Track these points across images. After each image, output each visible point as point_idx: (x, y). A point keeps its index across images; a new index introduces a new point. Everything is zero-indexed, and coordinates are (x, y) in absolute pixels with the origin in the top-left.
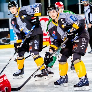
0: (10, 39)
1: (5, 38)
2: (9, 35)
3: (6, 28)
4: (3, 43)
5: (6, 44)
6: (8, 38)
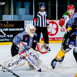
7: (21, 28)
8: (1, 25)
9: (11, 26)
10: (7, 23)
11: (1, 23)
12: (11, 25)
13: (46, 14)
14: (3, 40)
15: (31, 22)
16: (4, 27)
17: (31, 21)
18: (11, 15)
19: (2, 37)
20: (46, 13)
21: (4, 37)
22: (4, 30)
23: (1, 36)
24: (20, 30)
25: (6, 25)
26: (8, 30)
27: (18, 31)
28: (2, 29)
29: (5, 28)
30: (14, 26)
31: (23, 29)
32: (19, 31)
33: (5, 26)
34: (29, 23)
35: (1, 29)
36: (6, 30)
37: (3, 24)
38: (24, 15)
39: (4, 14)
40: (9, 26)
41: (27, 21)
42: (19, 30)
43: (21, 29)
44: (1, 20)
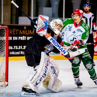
8: (16, 31)
9: (31, 33)
10: (25, 28)
11: (16, 29)
12: (30, 31)
13: (93, 16)
14: (18, 53)
16: (20, 34)
19: (16, 49)
20: (92, 14)
21: (19, 48)
22: (19, 39)
23: (16, 47)
25: (23, 31)
26: (25, 39)
28: (17, 37)
29: (22, 36)
30: (34, 34)
33: (22, 34)
35: (15, 37)
36: (23, 38)
37: (19, 30)
40: (27, 33)
44: (16, 23)
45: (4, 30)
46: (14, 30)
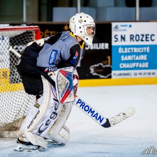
0: (111, 66)
1: (101, 64)
2: (109, 57)
3: (105, 42)
4: (95, 74)
5: (103, 77)
6: (107, 64)
7: (101, 42)
8: (49, 34)
11: (50, 30)
15: (130, 26)
17: (128, 24)
18: (76, 6)
24: (100, 48)
27: (94, 50)
31: (107, 46)
32: (96, 50)
34: (125, 30)
38: (110, 7)
39: (57, 6)
41: (119, 24)
42: (97, 48)
43: (103, 44)
44: (48, 20)
45: (31, 33)
46: (46, 32)
